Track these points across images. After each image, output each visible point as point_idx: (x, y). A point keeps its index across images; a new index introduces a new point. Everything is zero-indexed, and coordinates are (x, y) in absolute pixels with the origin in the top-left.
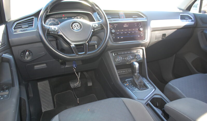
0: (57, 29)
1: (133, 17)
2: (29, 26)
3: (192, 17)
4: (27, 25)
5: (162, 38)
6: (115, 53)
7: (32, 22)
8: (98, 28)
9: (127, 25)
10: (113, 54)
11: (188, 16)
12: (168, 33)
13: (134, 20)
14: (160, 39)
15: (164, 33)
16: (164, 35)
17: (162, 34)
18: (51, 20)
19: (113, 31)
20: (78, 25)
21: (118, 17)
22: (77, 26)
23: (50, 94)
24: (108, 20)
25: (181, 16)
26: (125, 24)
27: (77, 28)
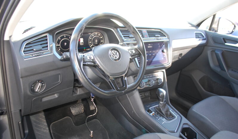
0: (92, 58)
1: (156, 36)
2: (43, 47)
3: (204, 35)
4: (40, 45)
5: (179, 58)
7: (45, 42)
8: (136, 55)
9: (151, 45)
11: (201, 34)
12: (184, 52)
13: (157, 40)
14: (177, 59)
15: (181, 53)
16: (181, 55)
17: (179, 54)
18: (64, 36)
23: (46, 124)
25: (196, 34)
26: (149, 45)
27: (116, 58)
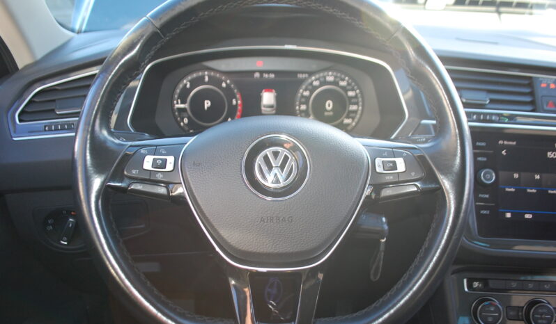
6: (476, 280)
10: (465, 281)
18: (203, 77)
19: (489, 177)
20: (286, 158)
21: (528, 99)
22: (282, 167)
24: (468, 115)
